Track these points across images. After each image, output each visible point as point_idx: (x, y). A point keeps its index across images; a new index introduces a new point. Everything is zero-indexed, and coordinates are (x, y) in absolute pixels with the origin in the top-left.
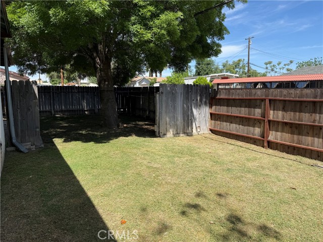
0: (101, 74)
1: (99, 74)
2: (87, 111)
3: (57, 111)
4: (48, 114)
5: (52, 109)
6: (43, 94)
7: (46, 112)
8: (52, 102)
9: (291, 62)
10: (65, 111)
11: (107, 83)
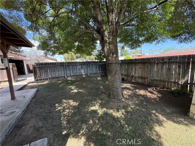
0: (110, 47)
1: (108, 47)
2: (84, 75)
3: (68, 76)
4: (63, 78)
5: (65, 75)
6: (60, 67)
7: (62, 77)
8: (65, 71)
9: (161, 49)
10: (73, 76)
11: (115, 56)
